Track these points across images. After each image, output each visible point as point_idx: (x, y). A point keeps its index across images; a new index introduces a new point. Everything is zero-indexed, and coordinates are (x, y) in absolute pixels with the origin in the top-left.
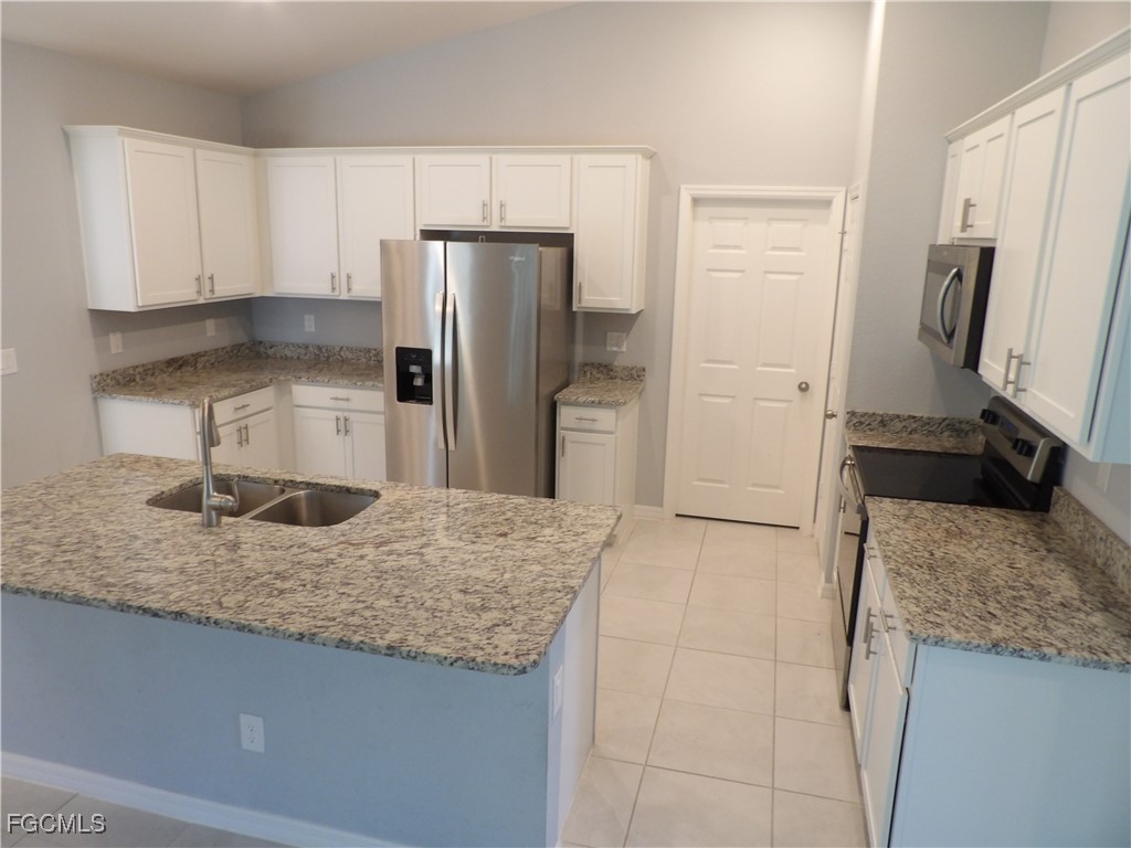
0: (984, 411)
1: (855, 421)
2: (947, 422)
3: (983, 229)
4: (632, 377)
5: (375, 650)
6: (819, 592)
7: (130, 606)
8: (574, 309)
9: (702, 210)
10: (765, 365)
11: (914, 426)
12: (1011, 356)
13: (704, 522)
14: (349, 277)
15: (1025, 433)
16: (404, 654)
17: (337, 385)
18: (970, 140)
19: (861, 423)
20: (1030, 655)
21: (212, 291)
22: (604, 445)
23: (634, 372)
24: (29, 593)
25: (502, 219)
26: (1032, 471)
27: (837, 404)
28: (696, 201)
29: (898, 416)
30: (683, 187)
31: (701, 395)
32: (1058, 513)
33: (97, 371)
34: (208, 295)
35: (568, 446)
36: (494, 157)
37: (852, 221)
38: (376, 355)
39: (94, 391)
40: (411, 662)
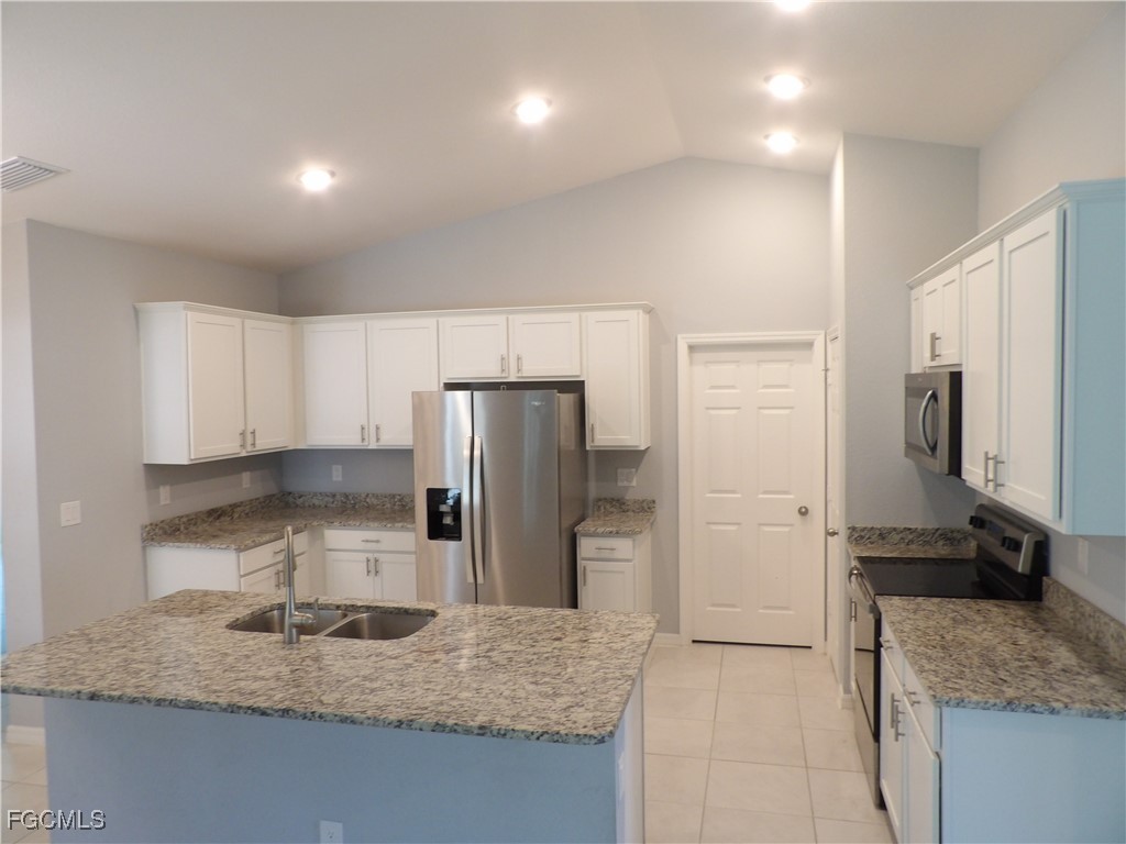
0: (972, 518)
1: (856, 535)
2: (940, 532)
3: (950, 356)
4: (643, 510)
5: (468, 731)
6: (839, 704)
7: (240, 707)
8: (588, 448)
9: (697, 356)
10: (765, 492)
11: (911, 537)
12: (987, 459)
13: (720, 646)
14: (378, 428)
15: (1011, 532)
16: (495, 733)
17: (368, 528)
18: (928, 286)
19: (862, 537)
20: (1041, 710)
21: (254, 445)
22: (622, 572)
23: (645, 505)
24: (145, 702)
25: (519, 371)
26: (1022, 564)
27: (838, 522)
28: (692, 348)
29: (895, 529)
30: (679, 336)
31: (709, 523)
32: (1051, 600)
33: (147, 521)
34: (249, 448)
35: (590, 576)
36: (510, 317)
37: (834, 359)
38: (400, 500)
39: (144, 540)
40: (501, 740)
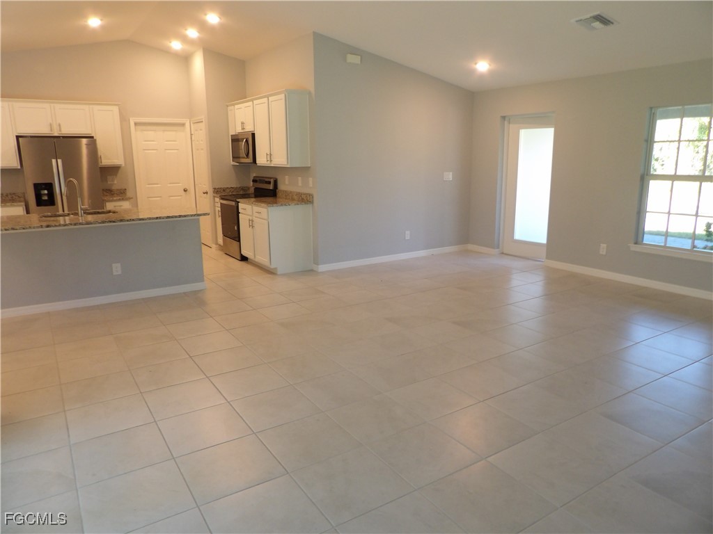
1: (215, 190)
3: (249, 128)
4: (121, 193)
8: (100, 166)
9: (138, 127)
10: (170, 184)
18: (236, 107)
19: (218, 191)
23: (123, 191)
25: (60, 131)
26: (271, 187)
27: (208, 189)
30: (131, 119)
31: (148, 197)
36: (52, 105)
37: (196, 130)
